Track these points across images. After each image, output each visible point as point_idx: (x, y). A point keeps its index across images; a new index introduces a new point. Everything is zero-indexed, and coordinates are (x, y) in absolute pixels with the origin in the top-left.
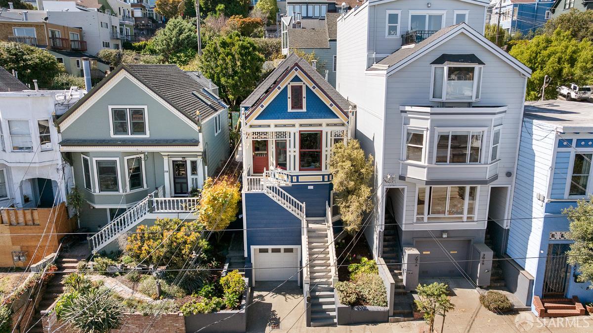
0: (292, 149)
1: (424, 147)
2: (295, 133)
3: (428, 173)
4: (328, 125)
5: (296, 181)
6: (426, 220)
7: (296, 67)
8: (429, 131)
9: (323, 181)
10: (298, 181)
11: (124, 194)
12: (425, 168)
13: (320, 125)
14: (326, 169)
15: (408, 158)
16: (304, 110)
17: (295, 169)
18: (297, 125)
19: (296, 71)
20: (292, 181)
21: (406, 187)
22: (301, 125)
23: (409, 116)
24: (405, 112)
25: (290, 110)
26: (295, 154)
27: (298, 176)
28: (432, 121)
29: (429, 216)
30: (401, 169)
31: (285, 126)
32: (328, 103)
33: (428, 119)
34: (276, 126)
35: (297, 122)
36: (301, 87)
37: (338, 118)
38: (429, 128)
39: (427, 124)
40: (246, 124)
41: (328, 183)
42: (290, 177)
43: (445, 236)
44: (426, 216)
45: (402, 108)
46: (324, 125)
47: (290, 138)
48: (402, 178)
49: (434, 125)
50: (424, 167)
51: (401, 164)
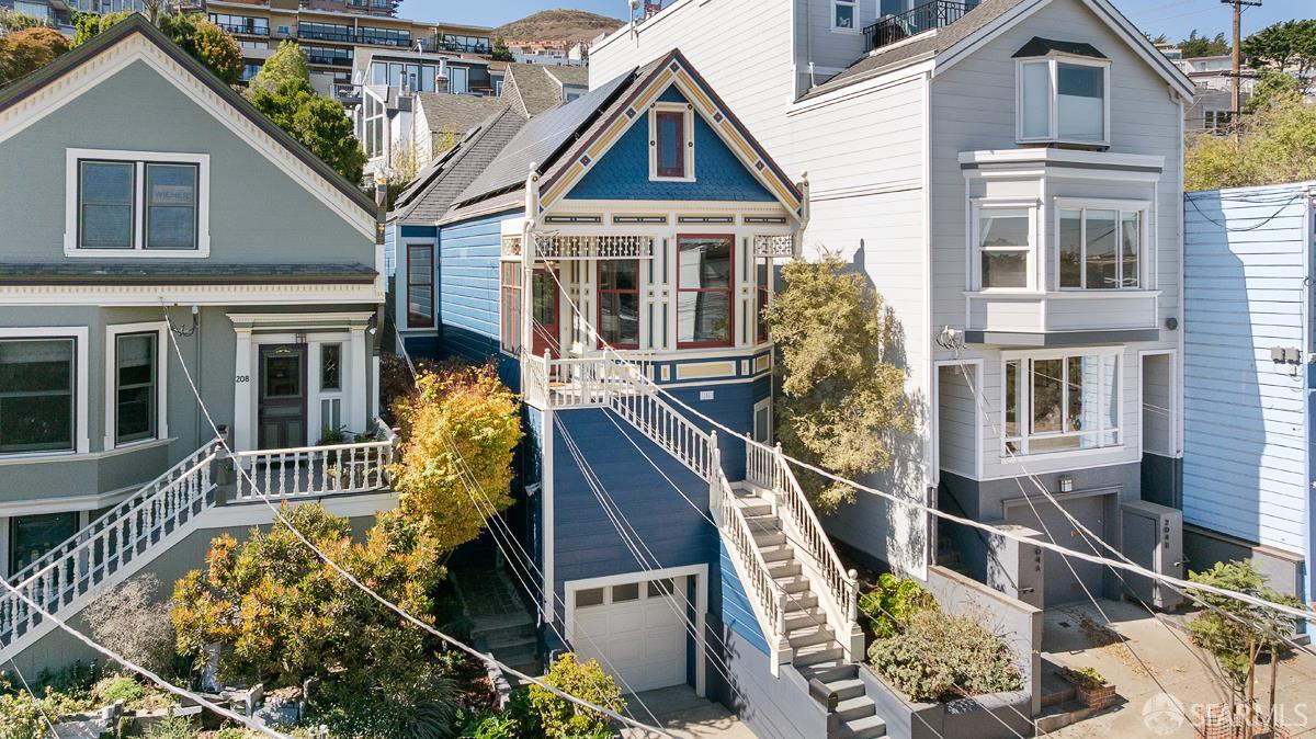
0: (658, 286)
1: (1031, 247)
2: (665, 242)
3: (1049, 314)
4: (747, 220)
5: (668, 378)
6: (1025, 449)
7: (674, 60)
8: (1042, 208)
9: (739, 375)
10: (673, 379)
11: (97, 455)
12: (1039, 301)
13: (730, 220)
14: (745, 341)
15: (986, 283)
16: (690, 176)
17: (665, 345)
18: (672, 220)
19: (675, 71)
20: (658, 380)
21: (980, 362)
22: (681, 220)
23: (984, 174)
24: (974, 166)
25: (653, 176)
26: (665, 299)
27: (673, 364)
28: (1049, 182)
29: (1031, 438)
30: (968, 313)
31: (640, 220)
32: (750, 160)
33: (1037, 178)
34: (617, 220)
35: (672, 208)
36: (680, 116)
37: (775, 199)
38: (1043, 201)
39: (1039, 190)
40: (541, 210)
41: (751, 380)
42: (651, 368)
43: (1068, 487)
44: (1023, 440)
45: (964, 157)
46: (739, 219)
47: (651, 254)
48: (975, 337)
49: (1055, 191)
50: (1036, 300)
51: (968, 301)
